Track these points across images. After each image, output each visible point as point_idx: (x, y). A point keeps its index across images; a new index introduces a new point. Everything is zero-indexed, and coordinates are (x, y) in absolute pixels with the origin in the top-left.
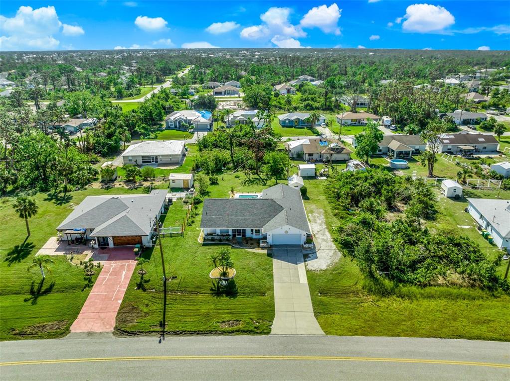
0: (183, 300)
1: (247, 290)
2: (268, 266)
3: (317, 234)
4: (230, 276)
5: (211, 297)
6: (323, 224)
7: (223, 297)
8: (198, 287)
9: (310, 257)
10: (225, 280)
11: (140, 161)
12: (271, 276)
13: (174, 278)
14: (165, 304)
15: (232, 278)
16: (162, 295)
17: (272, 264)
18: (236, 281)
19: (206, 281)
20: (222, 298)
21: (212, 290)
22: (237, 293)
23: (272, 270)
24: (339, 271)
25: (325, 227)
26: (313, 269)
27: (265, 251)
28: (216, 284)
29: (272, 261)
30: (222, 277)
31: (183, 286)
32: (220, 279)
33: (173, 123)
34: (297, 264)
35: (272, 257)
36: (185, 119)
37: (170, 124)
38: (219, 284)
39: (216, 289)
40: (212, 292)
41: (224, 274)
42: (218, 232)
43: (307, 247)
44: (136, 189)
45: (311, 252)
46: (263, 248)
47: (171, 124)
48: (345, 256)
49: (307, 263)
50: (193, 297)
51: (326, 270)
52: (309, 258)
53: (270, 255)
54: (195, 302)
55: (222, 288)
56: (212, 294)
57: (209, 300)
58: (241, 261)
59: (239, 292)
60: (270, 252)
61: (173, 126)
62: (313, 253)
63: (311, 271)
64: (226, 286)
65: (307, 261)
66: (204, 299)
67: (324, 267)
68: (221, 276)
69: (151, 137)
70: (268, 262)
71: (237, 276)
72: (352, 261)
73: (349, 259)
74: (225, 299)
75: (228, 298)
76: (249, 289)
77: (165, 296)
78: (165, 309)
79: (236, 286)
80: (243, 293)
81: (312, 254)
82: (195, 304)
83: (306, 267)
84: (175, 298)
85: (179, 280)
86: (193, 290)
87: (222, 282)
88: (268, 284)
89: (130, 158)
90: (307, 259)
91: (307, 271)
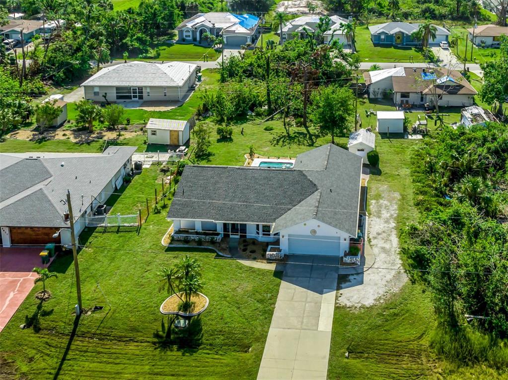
0: (99, 353)
1: (219, 340)
2: (269, 295)
3: (375, 238)
4: (196, 311)
5: (150, 350)
6: (391, 221)
7: (172, 351)
8: (134, 329)
9: (349, 281)
10: (185, 318)
11: (112, 95)
12: (268, 314)
13: (98, 309)
14: (64, 359)
15: (199, 315)
16: (66, 340)
17: (278, 292)
18: (204, 320)
19: (151, 317)
20: (169, 353)
21: (157, 335)
22: (199, 345)
23: (274, 304)
24: (396, 311)
25: (394, 225)
26: (349, 304)
27: (272, 267)
28: (166, 325)
29: (279, 285)
30: (181, 313)
31: (109, 325)
32: (178, 316)
33: (190, 34)
34: (321, 293)
35: (281, 279)
36: (211, 26)
37: (185, 34)
38: (173, 326)
39: (165, 335)
40: (156, 340)
41: (186, 306)
42: (198, 228)
43: (349, 261)
44: (89, 144)
45: (354, 272)
46: (270, 261)
47: (188, 34)
48: (413, 282)
49: (341, 291)
50: (119, 347)
51: (371, 308)
52: (348, 284)
53: (278, 274)
54: (118, 358)
55: (176, 333)
56: (154, 343)
57: (143, 356)
58: (224, 282)
59: (204, 341)
60: (280, 269)
61: (191, 38)
62: (358, 274)
63: (344, 307)
64: (183, 330)
65: (342, 288)
66: (137, 352)
67: (369, 302)
68: (180, 310)
69: (149, 55)
70: (271, 287)
71: (208, 312)
72: (424, 292)
73: (419, 288)
74: (174, 354)
75: (180, 353)
76: (222, 338)
77: (70, 344)
78: (60, 369)
79: (201, 330)
80: (211, 345)
81: (355, 276)
82: (118, 361)
83: (336, 299)
84: (85, 349)
85: (103, 315)
86: (123, 334)
87: (179, 322)
88: (259, 329)
89: (97, 90)
90: (343, 285)
91: (337, 308)
